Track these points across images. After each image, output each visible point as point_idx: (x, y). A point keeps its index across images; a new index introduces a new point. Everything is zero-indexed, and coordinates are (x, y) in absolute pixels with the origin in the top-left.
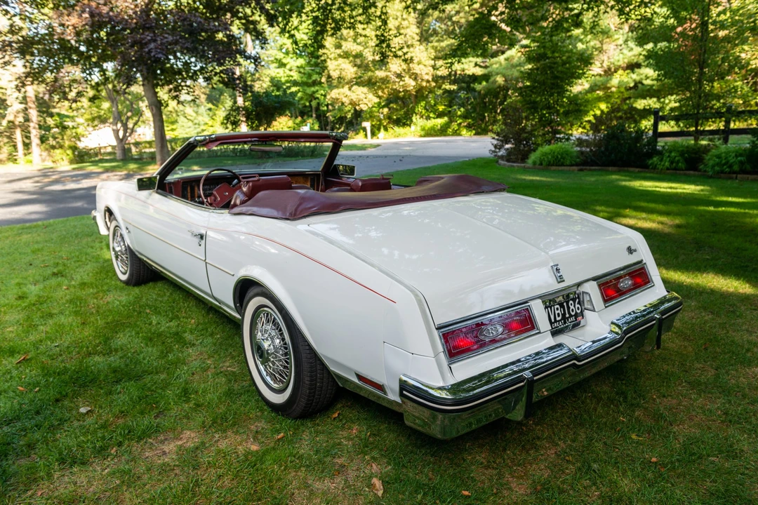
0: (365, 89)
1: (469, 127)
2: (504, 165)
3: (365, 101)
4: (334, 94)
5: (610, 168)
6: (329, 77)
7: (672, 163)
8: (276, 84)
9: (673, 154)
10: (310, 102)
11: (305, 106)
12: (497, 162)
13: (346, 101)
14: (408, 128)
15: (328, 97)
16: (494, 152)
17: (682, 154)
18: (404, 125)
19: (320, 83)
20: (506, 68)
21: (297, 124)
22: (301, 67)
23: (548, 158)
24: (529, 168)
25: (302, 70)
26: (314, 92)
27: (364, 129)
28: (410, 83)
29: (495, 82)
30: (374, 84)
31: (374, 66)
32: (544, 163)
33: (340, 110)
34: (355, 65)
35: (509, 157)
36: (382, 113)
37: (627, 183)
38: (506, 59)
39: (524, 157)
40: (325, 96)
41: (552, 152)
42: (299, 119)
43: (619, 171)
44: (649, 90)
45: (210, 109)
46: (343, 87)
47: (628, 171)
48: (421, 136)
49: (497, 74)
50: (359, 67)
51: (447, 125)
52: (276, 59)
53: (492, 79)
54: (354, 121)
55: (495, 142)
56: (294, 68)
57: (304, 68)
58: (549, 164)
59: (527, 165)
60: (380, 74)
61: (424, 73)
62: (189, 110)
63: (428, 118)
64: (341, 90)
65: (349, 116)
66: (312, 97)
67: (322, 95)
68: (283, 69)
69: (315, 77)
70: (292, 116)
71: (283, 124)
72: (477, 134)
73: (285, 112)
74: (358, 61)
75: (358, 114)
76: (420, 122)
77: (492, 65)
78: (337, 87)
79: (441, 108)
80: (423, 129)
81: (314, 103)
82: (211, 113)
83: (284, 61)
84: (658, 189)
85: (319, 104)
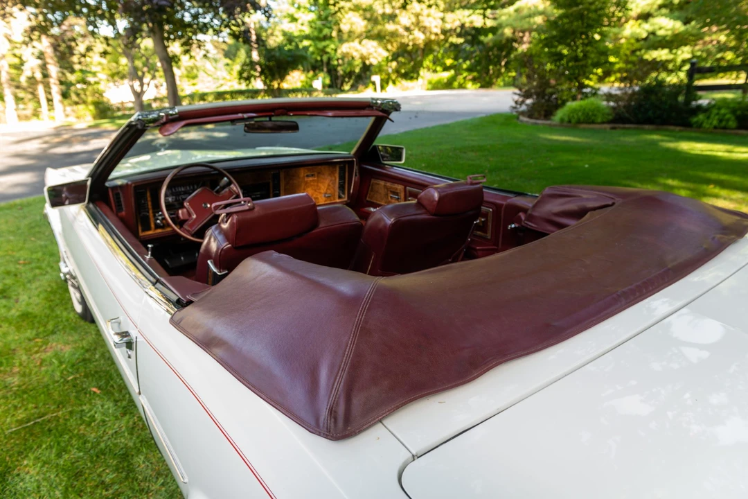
0: (374, 43)
1: (474, 80)
2: (527, 122)
3: (375, 55)
4: (345, 48)
5: (647, 127)
6: (340, 31)
7: (721, 121)
8: (290, 39)
9: (723, 111)
10: (321, 56)
11: (317, 61)
12: (518, 118)
13: (356, 55)
14: (415, 80)
15: (339, 51)
16: (514, 108)
17: (734, 111)
18: (412, 78)
19: (331, 38)
20: (515, 20)
21: (310, 78)
22: (313, 21)
23: (577, 114)
24: (555, 125)
25: (313, 25)
26: (325, 47)
27: (374, 83)
28: (420, 37)
29: (503, 34)
30: (384, 37)
31: (383, 19)
32: (573, 121)
33: (350, 64)
34: (365, 19)
35: (531, 113)
36: (391, 67)
37: (672, 145)
38: (516, 11)
39: (548, 114)
40: (336, 50)
41: (583, 110)
42: (311, 73)
43: (658, 130)
44: (660, 41)
45: (228, 65)
46: (353, 41)
47: (667, 130)
48: (428, 89)
49: (507, 25)
50: (369, 20)
51: (453, 79)
52: (289, 14)
53: (500, 32)
54: (363, 75)
55: (516, 97)
56: (306, 23)
57: (315, 23)
58: (579, 122)
59: (553, 123)
60: (390, 27)
61: (433, 25)
62: (209, 65)
63: (435, 71)
64: (351, 44)
65: (357, 70)
66: (323, 51)
67: (332, 49)
68: (295, 23)
69: (326, 31)
70: (306, 70)
71: (295, 79)
72: (482, 87)
73: (297, 65)
74: (368, 15)
75: (366, 69)
76: (426, 75)
77: (501, 16)
78: (347, 41)
79: (449, 62)
80: (430, 83)
81: (325, 58)
82: (228, 68)
83: (296, 16)
84: (714, 153)
85: (329, 59)
